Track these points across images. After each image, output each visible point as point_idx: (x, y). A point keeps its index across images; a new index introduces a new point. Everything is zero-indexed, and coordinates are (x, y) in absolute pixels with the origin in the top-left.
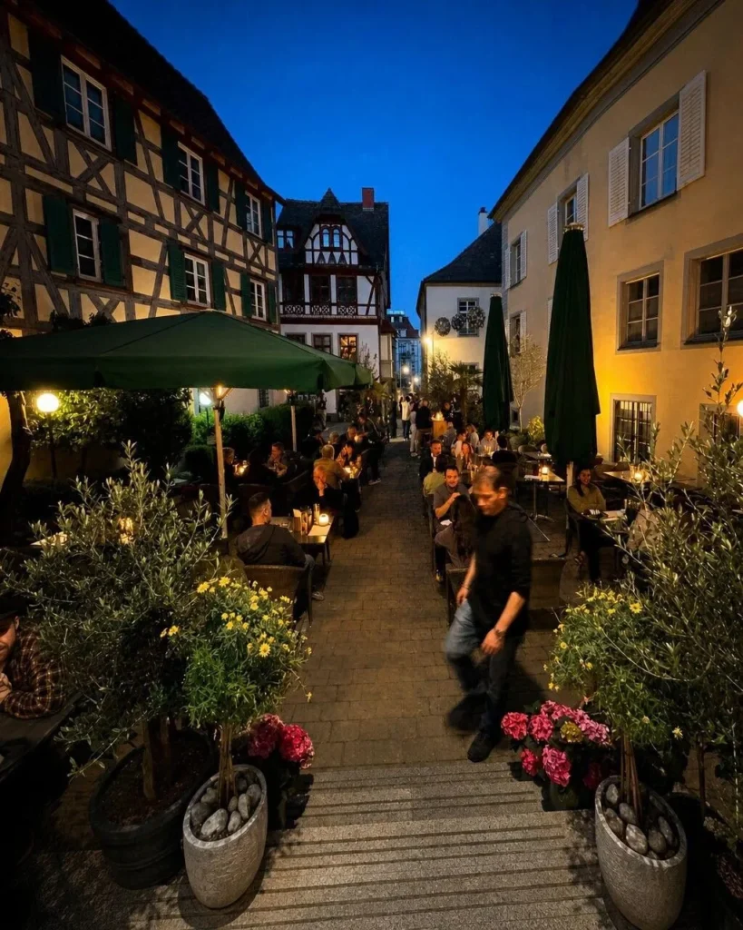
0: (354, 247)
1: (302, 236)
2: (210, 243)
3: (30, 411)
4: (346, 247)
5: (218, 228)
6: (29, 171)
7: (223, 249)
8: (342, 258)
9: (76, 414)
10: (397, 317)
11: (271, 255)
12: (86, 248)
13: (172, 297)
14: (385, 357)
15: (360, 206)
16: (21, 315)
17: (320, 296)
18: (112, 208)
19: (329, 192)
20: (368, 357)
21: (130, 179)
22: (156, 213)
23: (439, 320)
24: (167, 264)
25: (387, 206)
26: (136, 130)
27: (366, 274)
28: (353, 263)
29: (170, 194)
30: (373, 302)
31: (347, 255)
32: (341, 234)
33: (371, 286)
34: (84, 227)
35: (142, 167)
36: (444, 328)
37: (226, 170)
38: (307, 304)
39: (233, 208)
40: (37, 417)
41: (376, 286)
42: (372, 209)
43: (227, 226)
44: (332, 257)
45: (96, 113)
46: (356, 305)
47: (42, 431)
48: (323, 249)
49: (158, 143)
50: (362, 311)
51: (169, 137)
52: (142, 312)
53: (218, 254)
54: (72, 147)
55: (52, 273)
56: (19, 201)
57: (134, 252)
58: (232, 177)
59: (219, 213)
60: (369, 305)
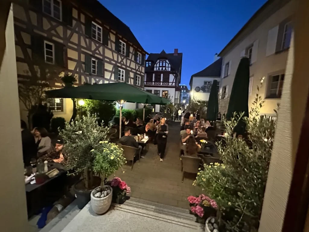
0: (170, 66)
1: (154, 63)
2: (126, 66)
3: (77, 104)
4: (167, 66)
5: (129, 62)
6: (82, 50)
7: (129, 67)
8: (166, 69)
9: (88, 106)
10: (183, 86)
11: (143, 68)
12: (94, 67)
13: (114, 79)
14: (176, 97)
15: (173, 54)
16: (77, 82)
17: (158, 80)
18: (101, 57)
19: (163, 51)
20: (170, 97)
21: (106, 50)
22: (112, 58)
23: (197, 87)
24: (114, 71)
25: (182, 54)
26: (109, 38)
27: (173, 73)
28: (169, 70)
29: (116, 53)
30: (174, 81)
31: (167, 68)
32: (166, 62)
33: (174, 77)
34: (94, 62)
35: (109, 47)
36: (198, 90)
37: (132, 46)
38: (153, 82)
39: (133, 56)
40: (79, 106)
41: (176, 77)
42: (177, 55)
43: (131, 60)
44: (162, 69)
45: (99, 34)
46: (169, 82)
47: (80, 109)
48: (160, 67)
49: (114, 41)
50: (170, 84)
51: (117, 39)
52: (106, 82)
53: (128, 68)
54: (93, 43)
55: (86, 73)
56: (79, 57)
57: (105, 68)
58: (134, 48)
59: (129, 57)
60: (173, 82)
